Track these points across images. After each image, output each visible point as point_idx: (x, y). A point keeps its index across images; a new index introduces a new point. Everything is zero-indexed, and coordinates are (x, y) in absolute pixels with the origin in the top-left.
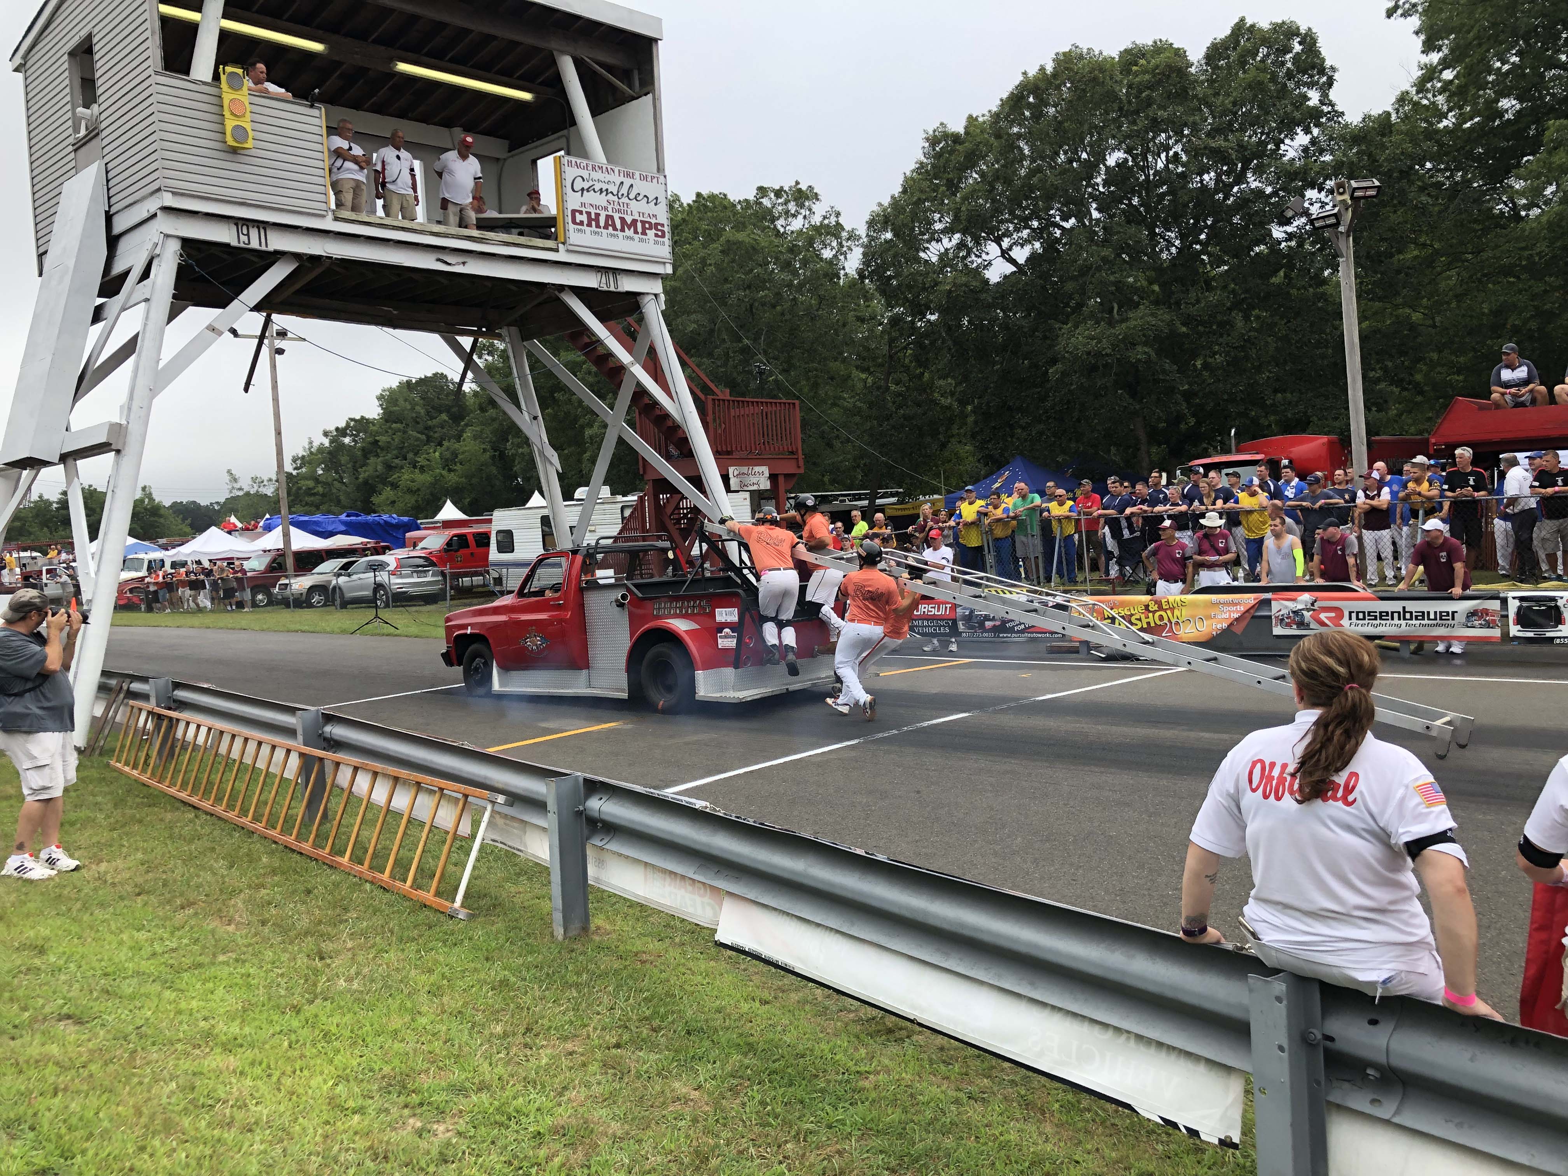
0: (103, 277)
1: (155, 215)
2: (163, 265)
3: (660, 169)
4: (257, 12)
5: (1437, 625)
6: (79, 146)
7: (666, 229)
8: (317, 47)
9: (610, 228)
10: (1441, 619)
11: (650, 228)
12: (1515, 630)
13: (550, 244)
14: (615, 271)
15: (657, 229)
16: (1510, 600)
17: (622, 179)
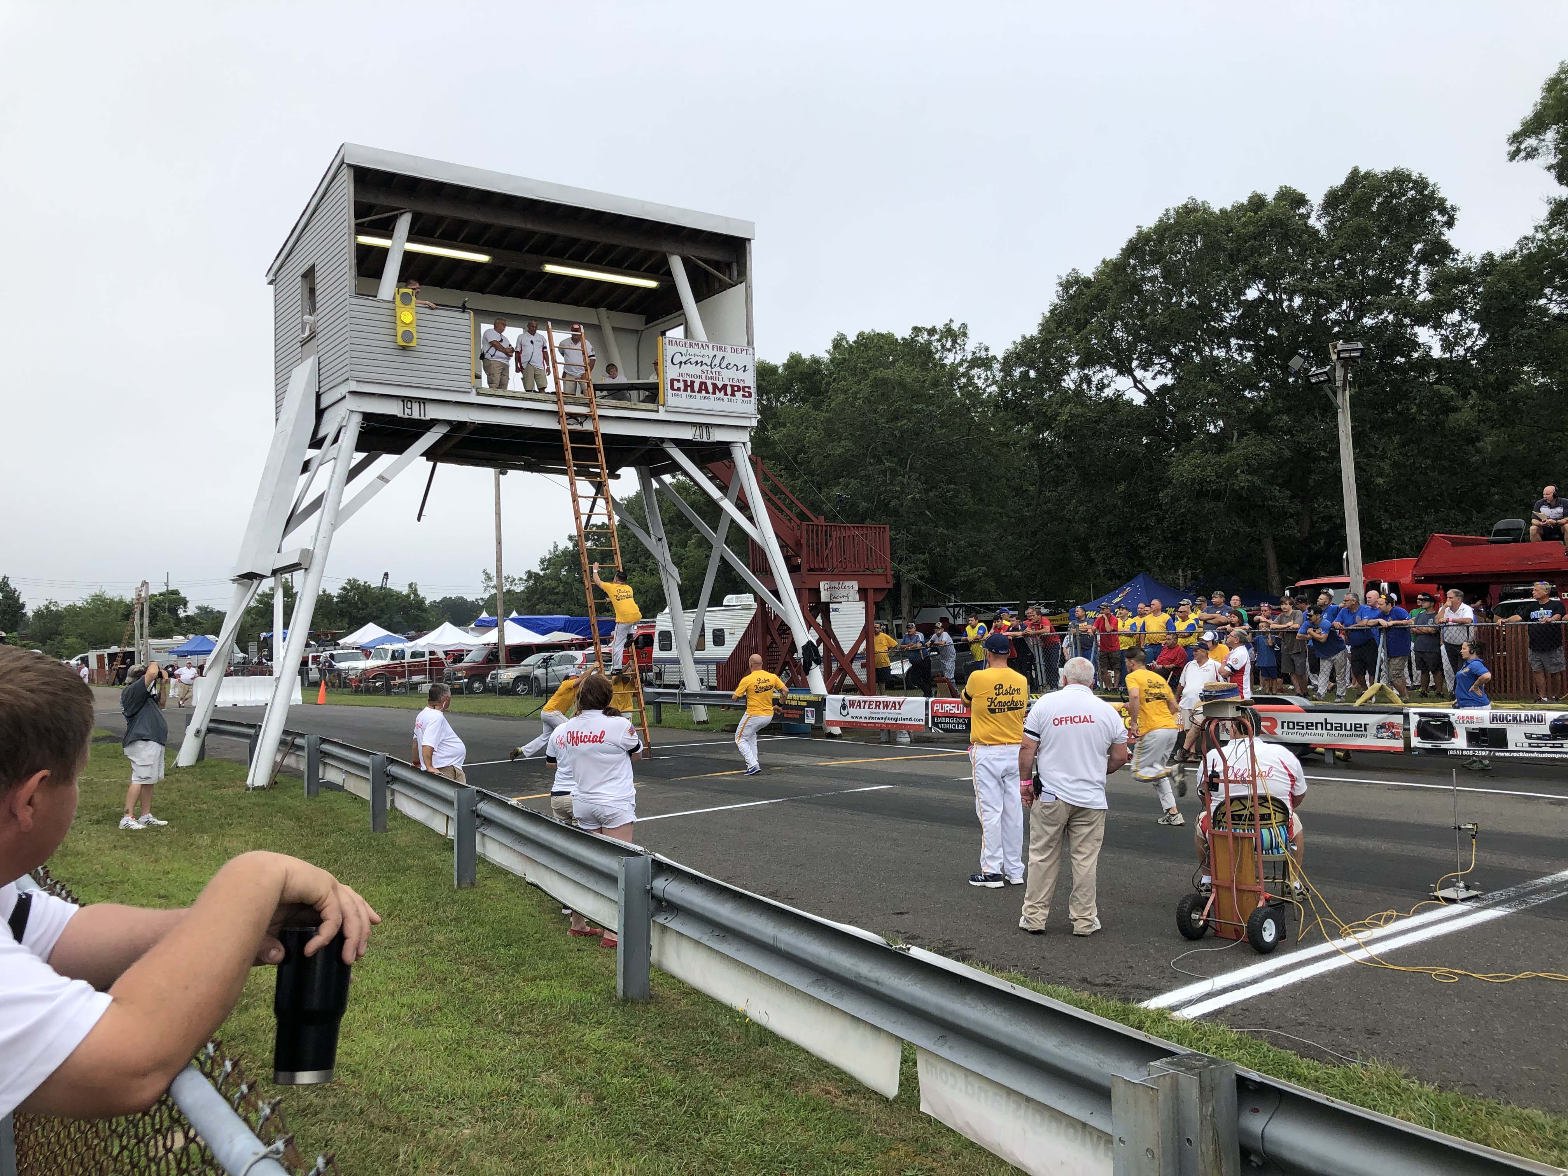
0: (312, 439)
1: (345, 397)
2: (348, 433)
3: (750, 343)
4: (438, 238)
5: (1352, 735)
6: (305, 342)
7: (753, 391)
8: (483, 258)
9: (704, 392)
10: (1355, 730)
11: (739, 391)
12: (1416, 742)
13: (651, 406)
14: (708, 426)
15: (744, 391)
16: (1412, 716)
17: (715, 352)
